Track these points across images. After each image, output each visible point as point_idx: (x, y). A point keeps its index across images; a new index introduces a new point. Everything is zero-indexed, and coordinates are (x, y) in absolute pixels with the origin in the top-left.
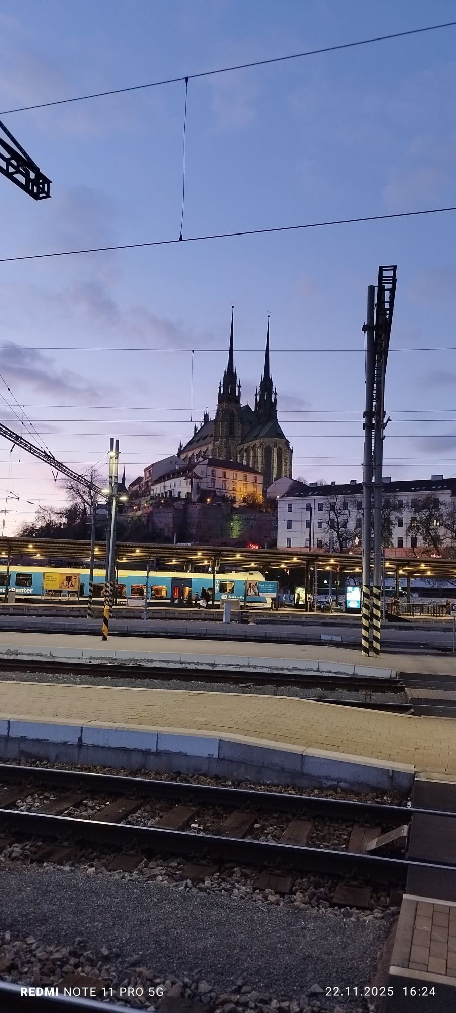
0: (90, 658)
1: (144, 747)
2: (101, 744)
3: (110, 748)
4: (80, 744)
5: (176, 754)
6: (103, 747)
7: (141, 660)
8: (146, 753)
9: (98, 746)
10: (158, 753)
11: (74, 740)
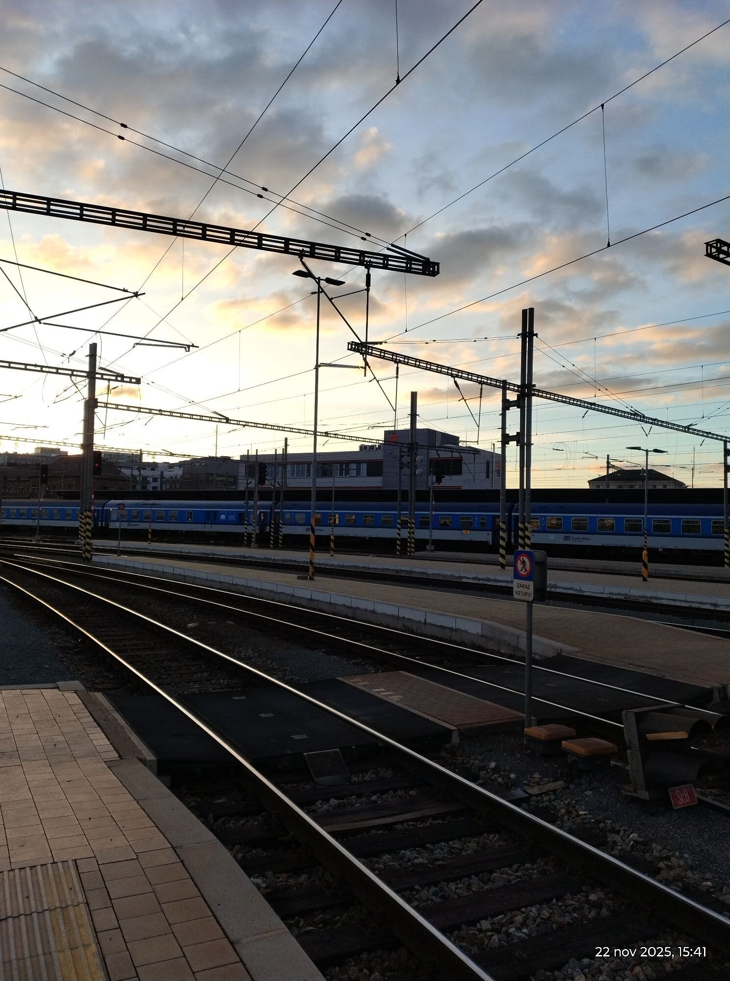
0: (610, 593)
1: (450, 626)
2: (433, 623)
3: (436, 626)
4: (425, 623)
5: (463, 631)
6: (434, 625)
7: (652, 598)
8: (451, 629)
9: (432, 624)
10: (456, 630)
11: (423, 621)
